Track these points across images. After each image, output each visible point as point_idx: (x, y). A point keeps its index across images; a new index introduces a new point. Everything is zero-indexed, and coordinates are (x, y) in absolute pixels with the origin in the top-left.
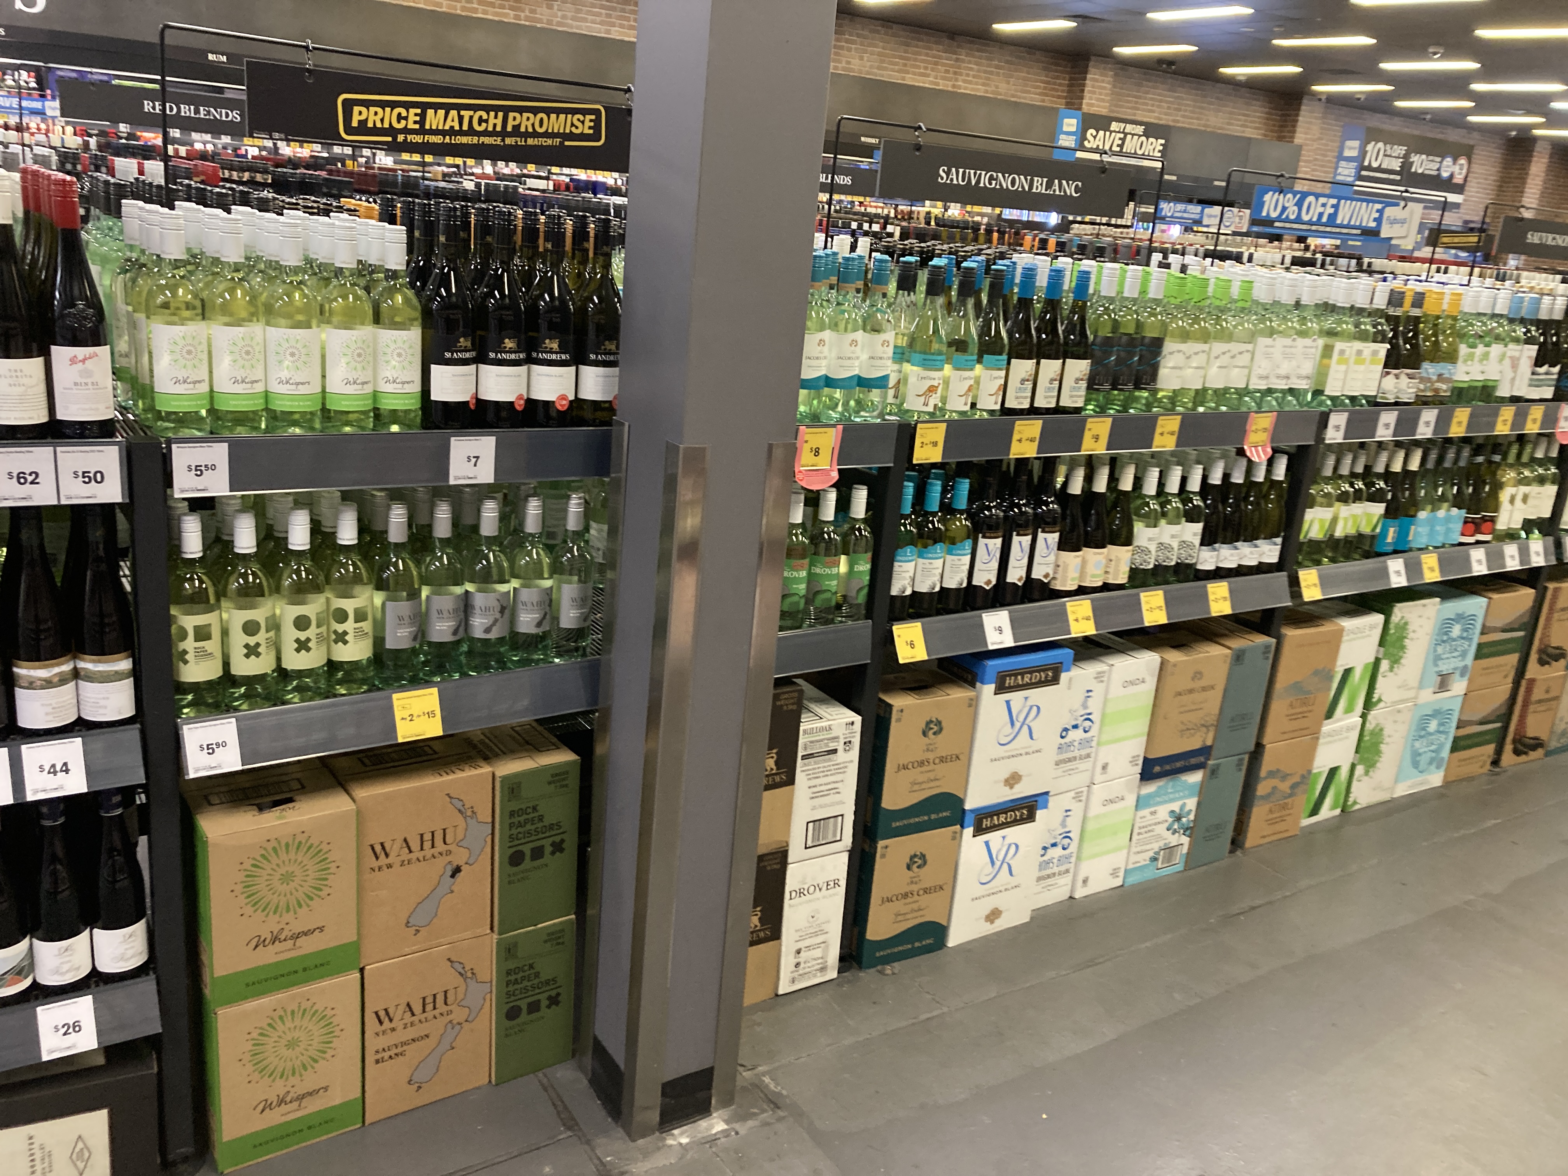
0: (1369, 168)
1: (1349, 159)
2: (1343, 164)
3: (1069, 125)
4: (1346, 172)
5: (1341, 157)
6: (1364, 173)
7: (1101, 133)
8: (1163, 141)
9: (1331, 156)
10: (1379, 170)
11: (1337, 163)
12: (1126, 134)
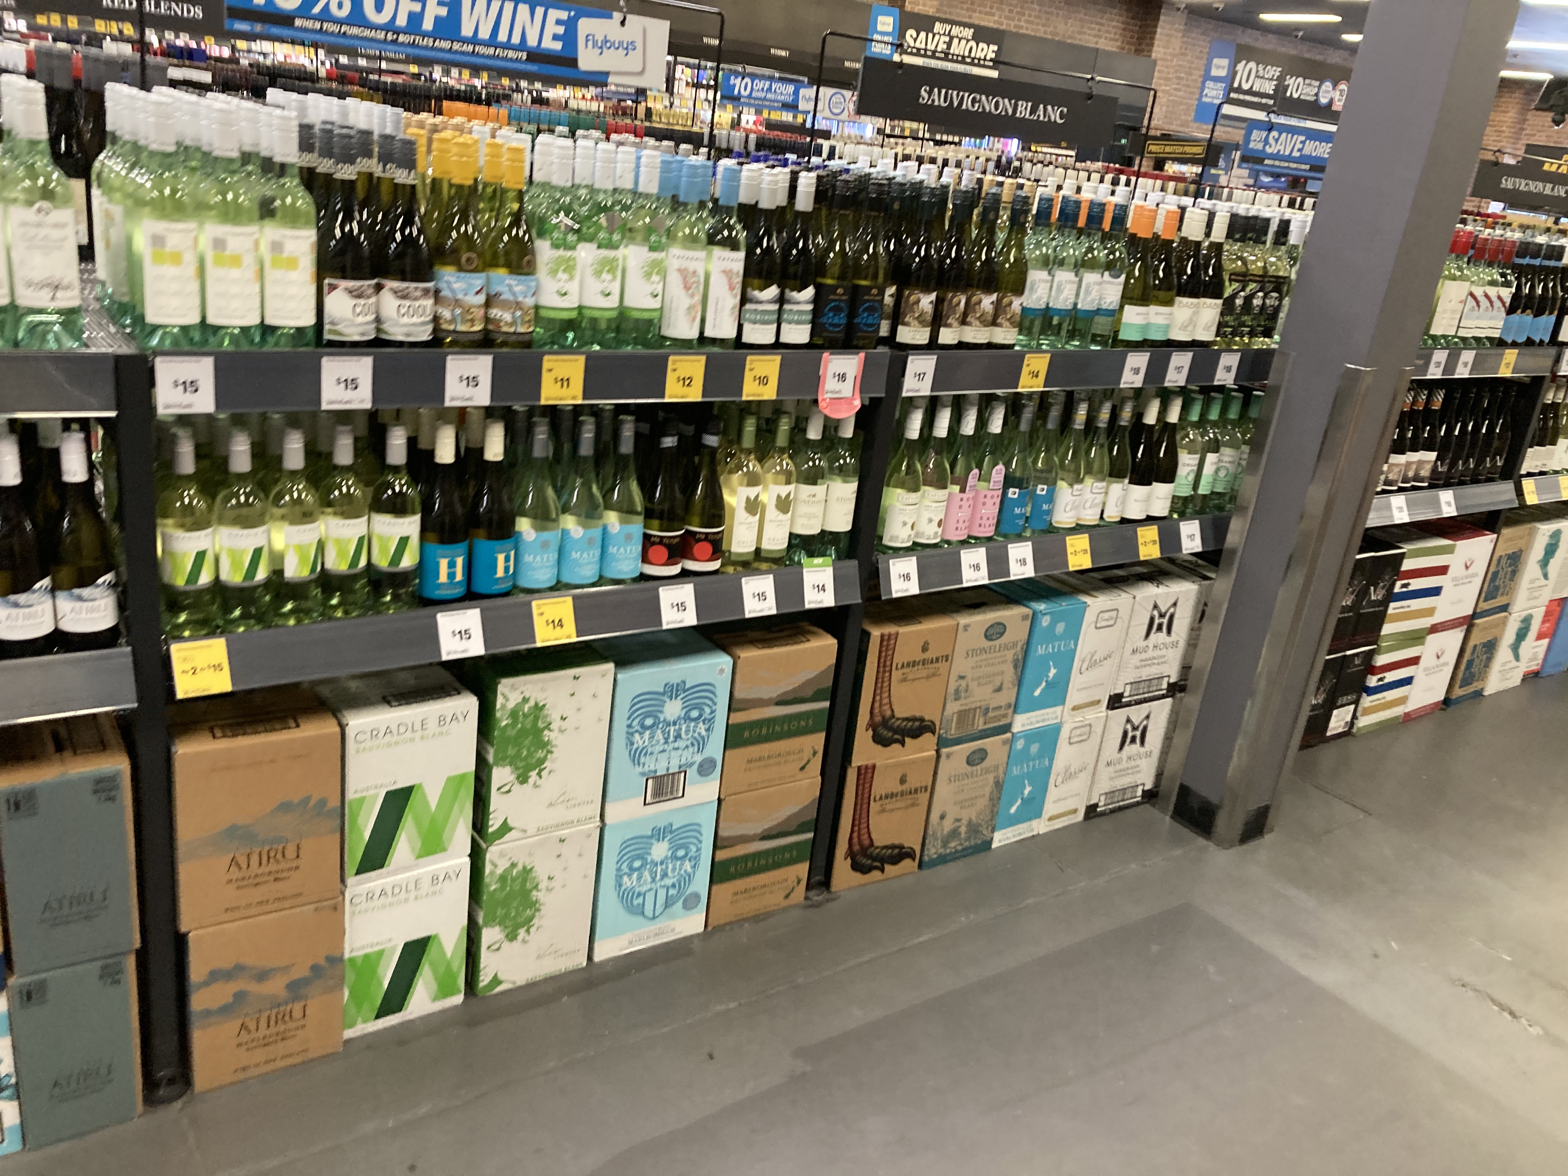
0: (1239, 90)
1: (1217, 79)
2: (1209, 84)
3: (884, 24)
4: (1214, 93)
5: (1207, 76)
6: (1232, 95)
7: (923, 35)
8: (995, 48)
9: (1197, 75)
10: (1250, 92)
11: (1203, 83)
12: (952, 38)
